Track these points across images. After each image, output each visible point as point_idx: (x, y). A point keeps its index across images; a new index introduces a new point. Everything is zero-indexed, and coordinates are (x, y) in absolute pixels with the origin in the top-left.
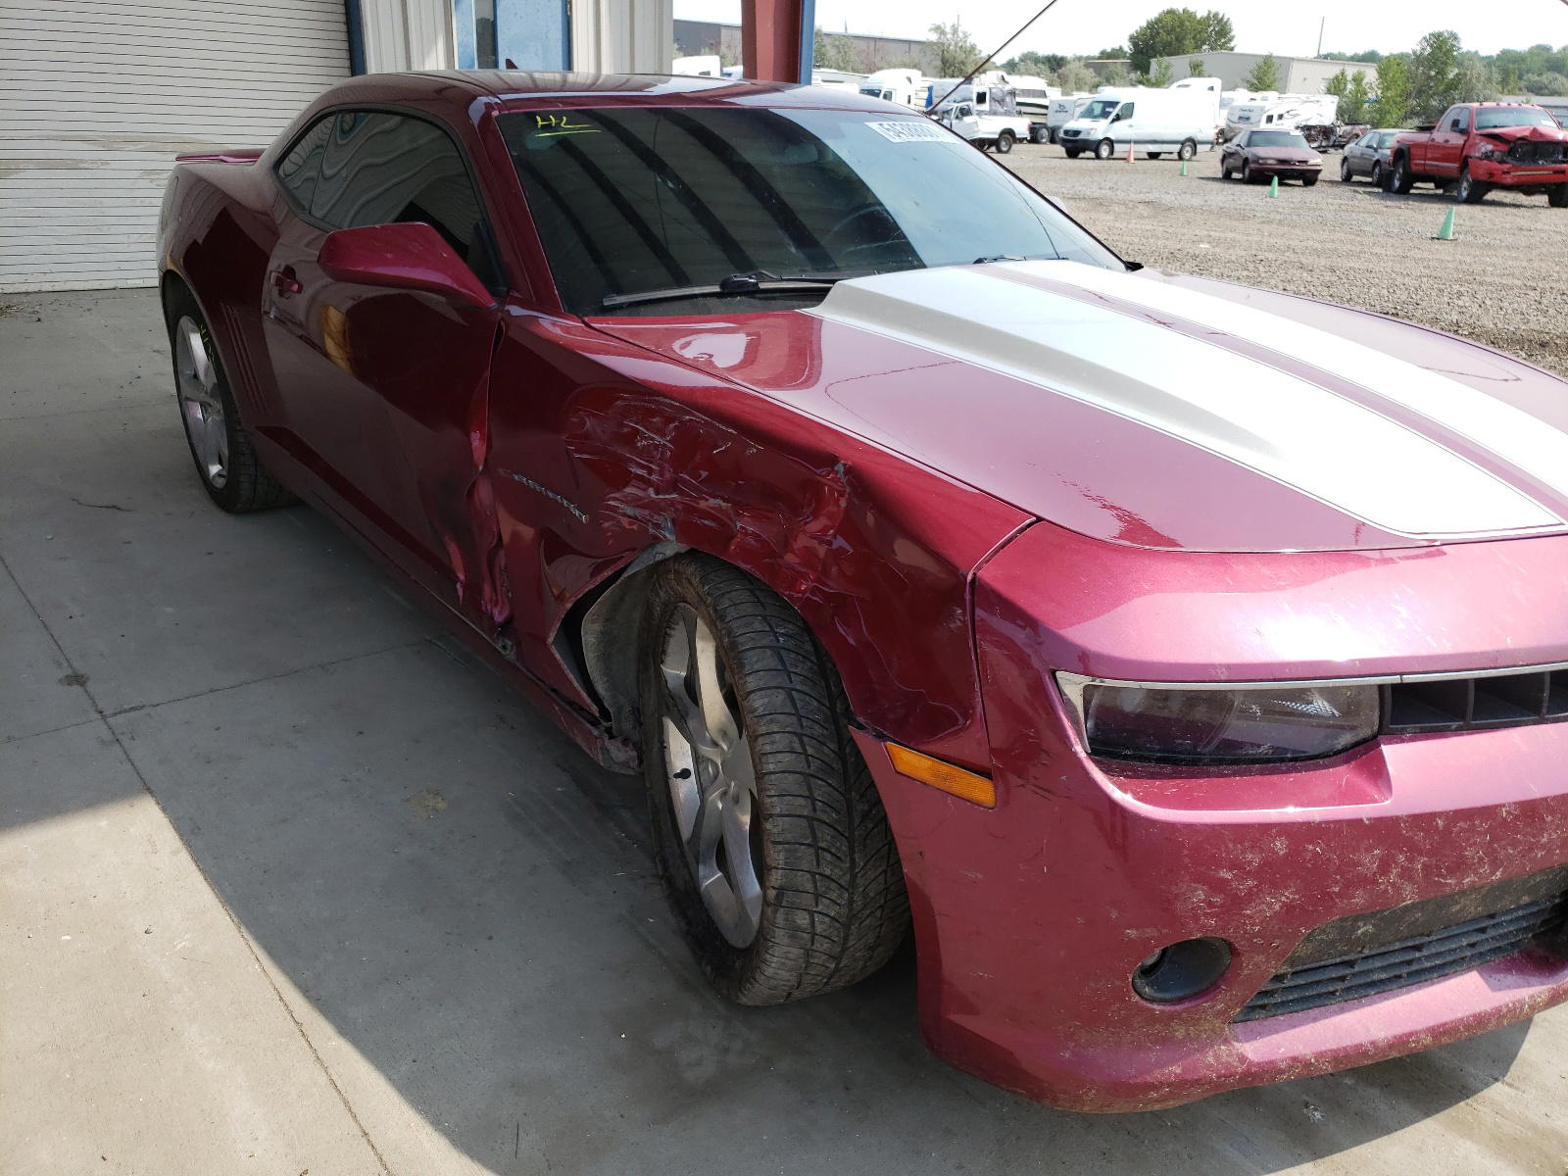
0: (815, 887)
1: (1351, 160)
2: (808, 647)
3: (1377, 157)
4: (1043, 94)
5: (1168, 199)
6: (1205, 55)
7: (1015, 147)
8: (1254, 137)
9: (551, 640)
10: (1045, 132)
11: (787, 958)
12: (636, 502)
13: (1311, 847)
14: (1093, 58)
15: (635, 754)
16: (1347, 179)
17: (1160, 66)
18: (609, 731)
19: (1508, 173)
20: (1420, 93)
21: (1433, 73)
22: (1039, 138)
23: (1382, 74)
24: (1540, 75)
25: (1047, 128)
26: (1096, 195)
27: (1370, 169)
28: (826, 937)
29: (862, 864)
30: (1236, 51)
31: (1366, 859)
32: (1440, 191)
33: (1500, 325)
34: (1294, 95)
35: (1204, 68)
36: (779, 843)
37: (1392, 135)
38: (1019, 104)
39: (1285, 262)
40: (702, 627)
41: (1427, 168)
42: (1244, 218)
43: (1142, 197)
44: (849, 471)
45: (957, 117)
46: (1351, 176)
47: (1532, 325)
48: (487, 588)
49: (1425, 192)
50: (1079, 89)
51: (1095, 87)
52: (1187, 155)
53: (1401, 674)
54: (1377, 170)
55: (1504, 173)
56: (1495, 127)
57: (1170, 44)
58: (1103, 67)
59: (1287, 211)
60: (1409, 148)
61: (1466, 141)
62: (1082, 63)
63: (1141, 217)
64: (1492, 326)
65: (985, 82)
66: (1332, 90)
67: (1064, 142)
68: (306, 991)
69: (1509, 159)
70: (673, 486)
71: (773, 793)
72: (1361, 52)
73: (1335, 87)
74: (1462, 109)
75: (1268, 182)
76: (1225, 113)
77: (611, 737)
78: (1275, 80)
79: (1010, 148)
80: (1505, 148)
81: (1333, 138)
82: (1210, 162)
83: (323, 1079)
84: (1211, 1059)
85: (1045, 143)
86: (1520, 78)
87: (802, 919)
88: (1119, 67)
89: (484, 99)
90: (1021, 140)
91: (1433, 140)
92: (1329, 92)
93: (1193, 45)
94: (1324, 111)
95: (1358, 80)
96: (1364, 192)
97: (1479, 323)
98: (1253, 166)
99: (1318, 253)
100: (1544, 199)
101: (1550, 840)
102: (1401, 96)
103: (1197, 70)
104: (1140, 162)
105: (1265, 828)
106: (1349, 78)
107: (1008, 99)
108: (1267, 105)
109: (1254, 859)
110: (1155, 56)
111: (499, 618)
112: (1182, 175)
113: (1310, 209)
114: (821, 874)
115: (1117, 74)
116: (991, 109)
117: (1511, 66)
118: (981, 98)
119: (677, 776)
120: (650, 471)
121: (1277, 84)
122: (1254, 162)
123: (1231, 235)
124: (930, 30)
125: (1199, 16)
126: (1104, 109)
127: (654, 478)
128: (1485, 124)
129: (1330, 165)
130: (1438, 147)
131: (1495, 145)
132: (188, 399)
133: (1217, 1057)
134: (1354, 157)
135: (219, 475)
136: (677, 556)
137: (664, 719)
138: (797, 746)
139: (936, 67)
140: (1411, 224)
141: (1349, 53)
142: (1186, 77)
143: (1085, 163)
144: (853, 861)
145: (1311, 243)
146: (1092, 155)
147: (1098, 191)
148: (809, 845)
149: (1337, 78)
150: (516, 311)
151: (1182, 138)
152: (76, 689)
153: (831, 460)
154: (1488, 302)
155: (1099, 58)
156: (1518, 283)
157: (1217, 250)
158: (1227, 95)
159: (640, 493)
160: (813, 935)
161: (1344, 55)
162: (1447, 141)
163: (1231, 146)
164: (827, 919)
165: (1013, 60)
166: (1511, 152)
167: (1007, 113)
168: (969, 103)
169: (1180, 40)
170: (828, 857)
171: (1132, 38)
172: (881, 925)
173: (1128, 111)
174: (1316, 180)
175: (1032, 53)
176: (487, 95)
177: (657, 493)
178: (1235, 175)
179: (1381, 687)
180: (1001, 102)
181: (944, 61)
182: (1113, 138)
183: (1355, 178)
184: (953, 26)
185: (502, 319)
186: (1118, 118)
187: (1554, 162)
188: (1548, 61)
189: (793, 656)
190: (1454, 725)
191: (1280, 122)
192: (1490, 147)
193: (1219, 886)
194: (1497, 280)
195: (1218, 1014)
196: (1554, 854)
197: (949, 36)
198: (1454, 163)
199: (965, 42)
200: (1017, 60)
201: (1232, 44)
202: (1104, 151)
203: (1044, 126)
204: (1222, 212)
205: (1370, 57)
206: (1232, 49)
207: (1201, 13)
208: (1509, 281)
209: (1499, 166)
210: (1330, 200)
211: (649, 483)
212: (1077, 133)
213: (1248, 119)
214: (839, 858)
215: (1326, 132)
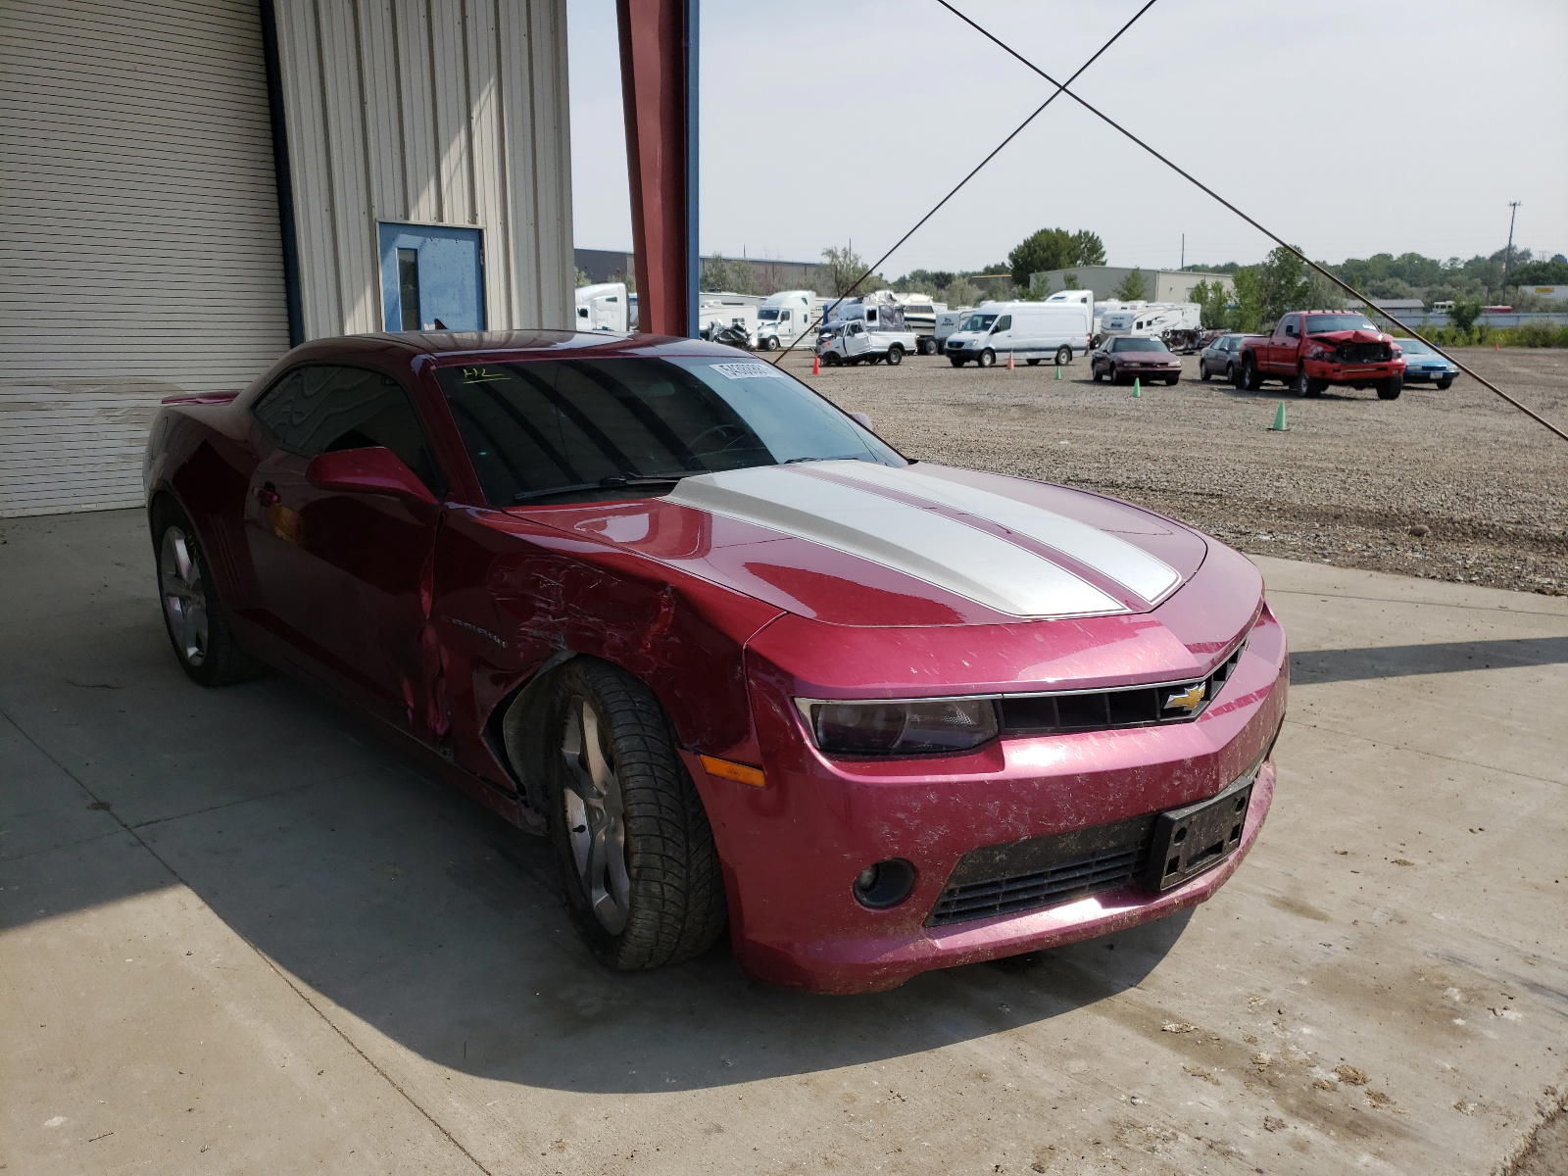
0: (663, 866)
1: (1208, 361)
2: (656, 709)
3: (1229, 359)
4: (930, 310)
5: (1040, 401)
6: (1079, 270)
7: (904, 358)
8: (1119, 343)
9: (481, 732)
10: (932, 344)
11: (647, 919)
12: (539, 626)
13: (953, 798)
14: (980, 274)
15: (544, 820)
16: (1206, 379)
17: (1038, 280)
18: (525, 802)
19: (1339, 371)
20: (1274, 300)
21: (1283, 282)
22: (927, 349)
23: (1238, 283)
24: (1382, 280)
25: (934, 340)
26: (974, 401)
27: (1224, 368)
28: (672, 902)
29: (694, 849)
30: (1107, 265)
31: (990, 807)
32: (1287, 388)
33: (1306, 502)
34: (1161, 304)
35: (1078, 281)
36: (637, 836)
37: (1240, 339)
38: (907, 319)
39: (1134, 453)
40: (587, 709)
41: (1271, 367)
42: (1107, 416)
43: (1016, 401)
44: (675, 590)
45: (849, 334)
46: (1210, 377)
47: (1334, 502)
48: (431, 711)
49: (1274, 388)
50: (964, 303)
51: (978, 302)
52: (1064, 360)
53: (1002, 693)
54: (1230, 370)
55: (1334, 371)
56: (1323, 331)
57: (1047, 259)
58: (987, 282)
59: (1148, 408)
60: (1254, 350)
61: (1299, 344)
62: (966, 280)
63: (1013, 419)
64: (1299, 503)
65: (877, 300)
66: (1196, 299)
67: (949, 353)
68: (309, 982)
69: (1338, 359)
70: (565, 613)
71: (632, 802)
72: (1222, 264)
73: (1198, 295)
74: (1293, 316)
75: (1131, 383)
76: (1098, 321)
77: (527, 806)
78: (1142, 292)
79: (899, 361)
80: (1331, 349)
81: (1197, 341)
82: (1083, 367)
83: (327, 1027)
84: (912, 947)
85: (934, 354)
86: (1364, 284)
87: (655, 889)
88: (1000, 281)
89: (423, 356)
90: (911, 353)
91: (1273, 343)
92: (1192, 300)
93: (1069, 261)
94: (1189, 317)
95: (1217, 288)
96: (1219, 389)
97: (1290, 501)
98: (1119, 369)
99: (1165, 445)
100: (1372, 393)
101: (1115, 799)
102: (1256, 303)
103: (1071, 284)
104: (1020, 368)
105: (923, 786)
106: (1210, 287)
107: (897, 315)
108: (1136, 313)
109: (917, 806)
110: (1033, 272)
111: (441, 732)
112: (1057, 378)
113: (1167, 406)
114: (667, 856)
115: (1000, 289)
116: (881, 325)
117: (1355, 274)
118: (872, 315)
119: (575, 830)
120: (549, 604)
121: (1145, 294)
122: (1119, 365)
123: (1091, 432)
124: (823, 254)
125: (1071, 235)
126: (984, 321)
127: (552, 608)
128: (1315, 329)
129: (1188, 366)
130: (1276, 349)
131: (1325, 347)
132: (169, 594)
133: (916, 947)
134: (1210, 359)
135: (196, 654)
136: (569, 661)
137: (565, 790)
138: (649, 772)
139: (829, 288)
140: (1254, 417)
141: (1212, 265)
142: (1062, 290)
143: (970, 371)
144: (688, 847)
145: (1161, 436)
146: (975, 363)
147: (977, 397)
148: (657, 836)
149: (1198, 287)
150: (452, 505)
151: (1058, 345)
152: (102, 813)
153: (663, 585)
154: (1302, 483)
155: (983, 274)
156: (1331, 466)
157: (1076, 446)
158: (1099, 304)
159: (543, 620)
160: (664, 901)
161: (1207, 267)
162: (1284, 344)
163: (1098, 351)
164: (672, 889)
165: (904, 277)
166: (1339, 353)
167: (897, 329)
168: (861, 321)
169: (1056, 256)
170: (671, 844)
171: (1011, 256)
172: (711, 896)
173: (1006, 323)
174: (1178, 379)
175: (922, 271)
176: (424, 353)
177: (554, 618)
178: (1106, 378)
179: (993, 701)
180: (893, 318)
181: (838, 283)
182: (994, 348)
183: (1214, 377)
184: (844, 249)
185: (443, 511)
186: (997, 330)
187: (1378, 360)
188: (1389, 267)
189: (645, 715)
190: (1049, 729)
191: (1149, 328)
192: (1320, 349)
193: (897, 824)
194: (1314, 464)
195: (913, 916)
196: (1120, 810)
197: (841, 259)
198: (1291, 362)
199: (856, 263)
200: (908, 277)
201: (1104, 259)
202: (987, 361)
203: (932, 338)
204: (1087, 412)
205: (1230, 269)
206: (1104, 263)
207: (1073, 232)
208: (1324, 465)
209: (1330, 365)
210: (1188, 398)
211: (548, 612)
212: (961, 344)
213: (1120, 325)
214: (679, 845)
215: (1190, 335)
